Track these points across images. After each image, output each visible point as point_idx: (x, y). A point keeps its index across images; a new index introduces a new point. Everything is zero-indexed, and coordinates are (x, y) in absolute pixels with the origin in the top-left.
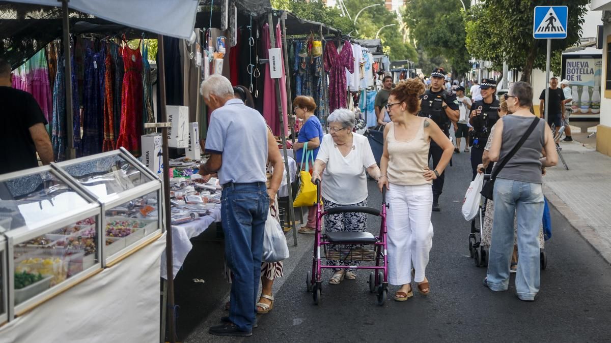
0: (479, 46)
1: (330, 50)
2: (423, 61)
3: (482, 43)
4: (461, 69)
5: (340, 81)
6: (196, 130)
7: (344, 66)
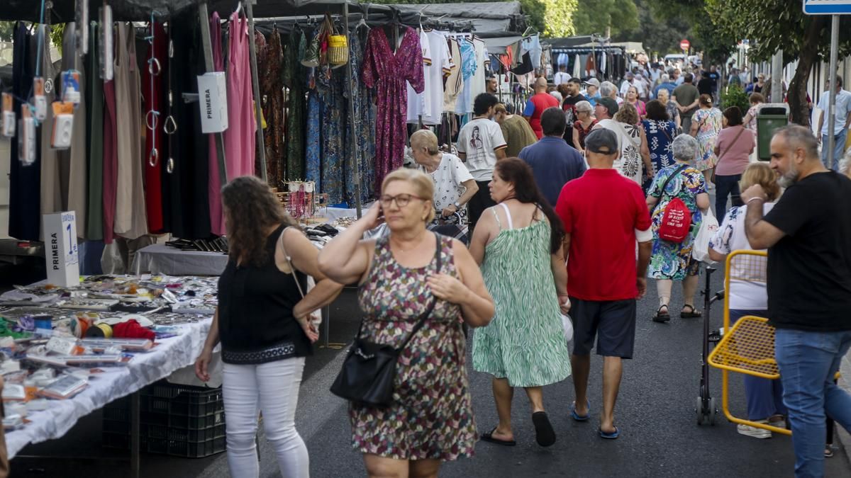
0: (731, 10)
1: (378, 45)
2: (651, 24)
3: (737, 5)
4: (715, 48)
5: (396, 108)
6: (69, 227)
7: (405, 78)
